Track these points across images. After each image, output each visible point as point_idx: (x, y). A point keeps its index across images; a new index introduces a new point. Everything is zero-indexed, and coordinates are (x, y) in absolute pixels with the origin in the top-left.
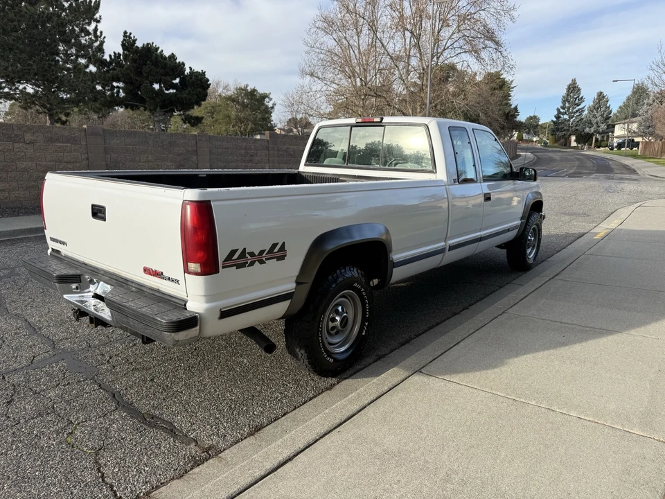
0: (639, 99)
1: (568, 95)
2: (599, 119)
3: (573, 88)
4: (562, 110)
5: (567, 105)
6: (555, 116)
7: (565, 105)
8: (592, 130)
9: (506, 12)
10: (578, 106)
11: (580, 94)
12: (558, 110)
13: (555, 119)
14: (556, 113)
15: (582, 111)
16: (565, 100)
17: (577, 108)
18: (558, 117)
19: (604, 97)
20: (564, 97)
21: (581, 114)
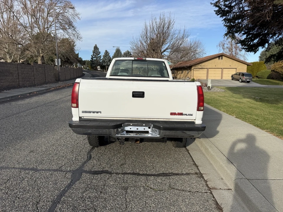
0: (118, 54)
1: (94, 50)
2: (107, 60)
3: (96, 48)
4: (93, 56)
5: (95, 54)
6: (91, 58)
7: (94, 54)
8: (106, 64)
9: (76, 15)
10: (99, 55)
11: (99, 50)
12: (92, 56)
13: (91, 60)
14: (91, 57)
15: (100, 57)
16: (94, 52)
17: (98, 56)
18: (92, 59)
19: (108, 52)
20: (93, 51)
21: (100, 58)
